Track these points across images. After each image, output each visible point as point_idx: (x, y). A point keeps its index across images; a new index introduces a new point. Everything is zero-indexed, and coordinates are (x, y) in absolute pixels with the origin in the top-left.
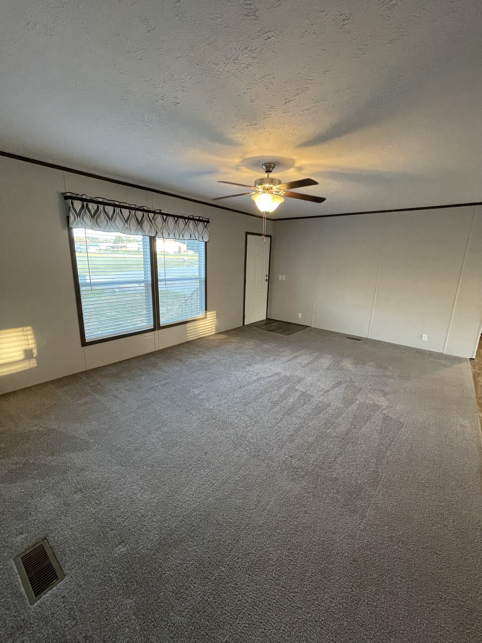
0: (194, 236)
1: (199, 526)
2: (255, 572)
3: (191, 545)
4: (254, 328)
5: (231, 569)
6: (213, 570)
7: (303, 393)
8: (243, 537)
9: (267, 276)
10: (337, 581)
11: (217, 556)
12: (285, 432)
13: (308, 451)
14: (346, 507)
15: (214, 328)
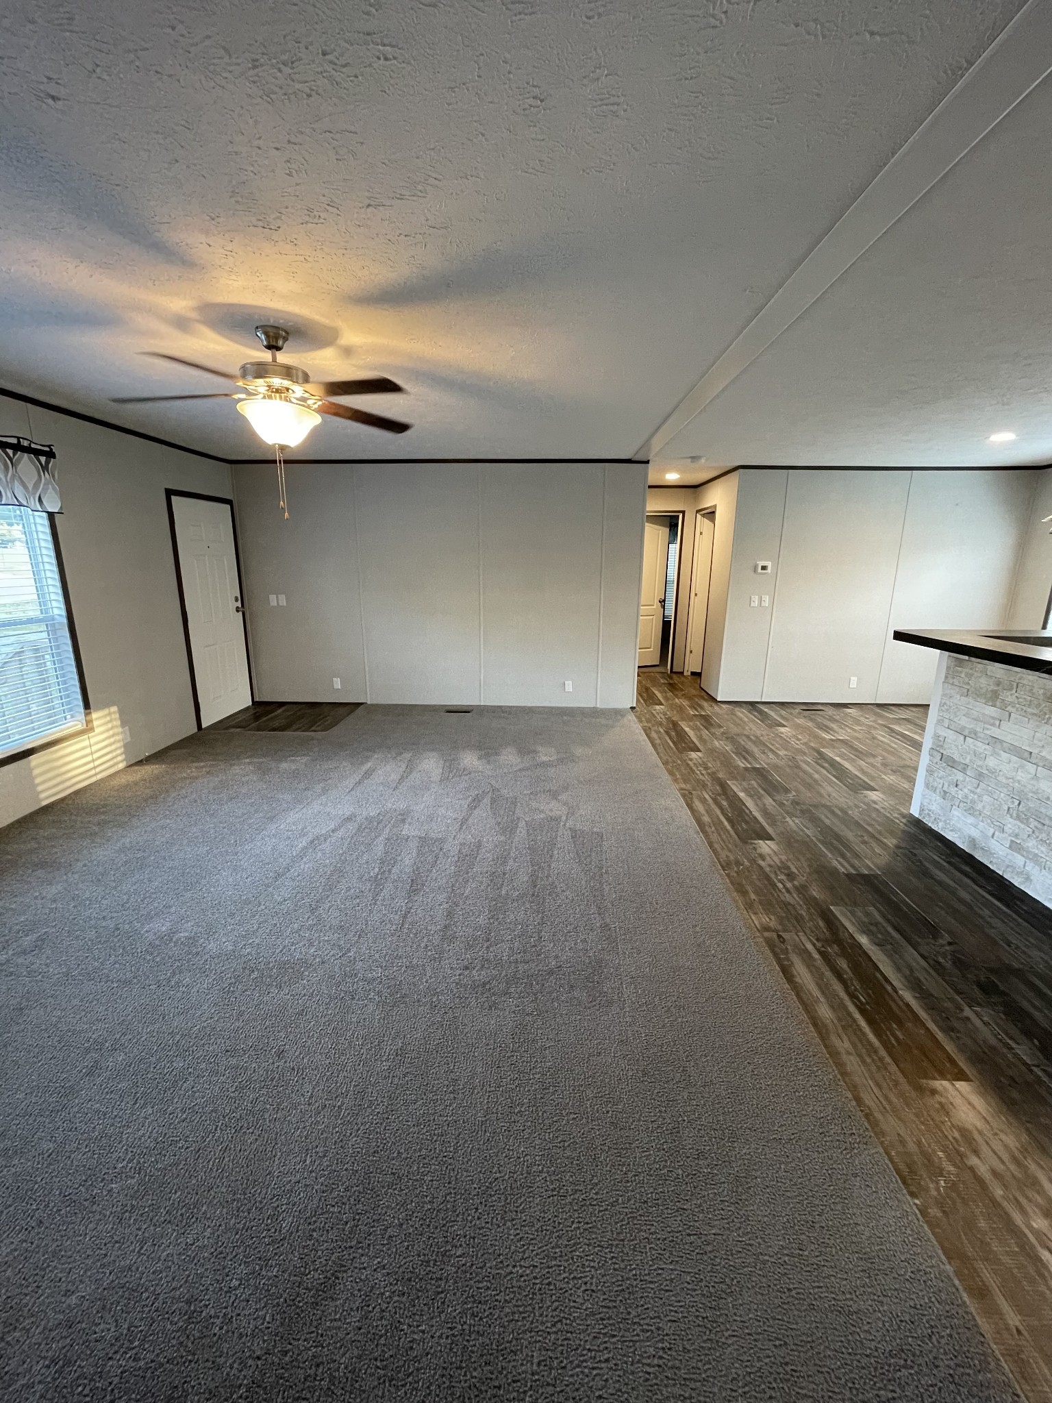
0: (9, 494)
1: (358, 1214)
2: (517, 1207)
3: (363, 1263)
4: (232, 730)
5: (474, 1238)
6: (442, 1269)
7: (423, 840)
8: (463, 1163)
9: (236, 600)
10: (639, 1120)
11: (434, 1238)
12: (429, 928)
13: (489, 943)
14: (594, 1003)
15: (119, 752)
